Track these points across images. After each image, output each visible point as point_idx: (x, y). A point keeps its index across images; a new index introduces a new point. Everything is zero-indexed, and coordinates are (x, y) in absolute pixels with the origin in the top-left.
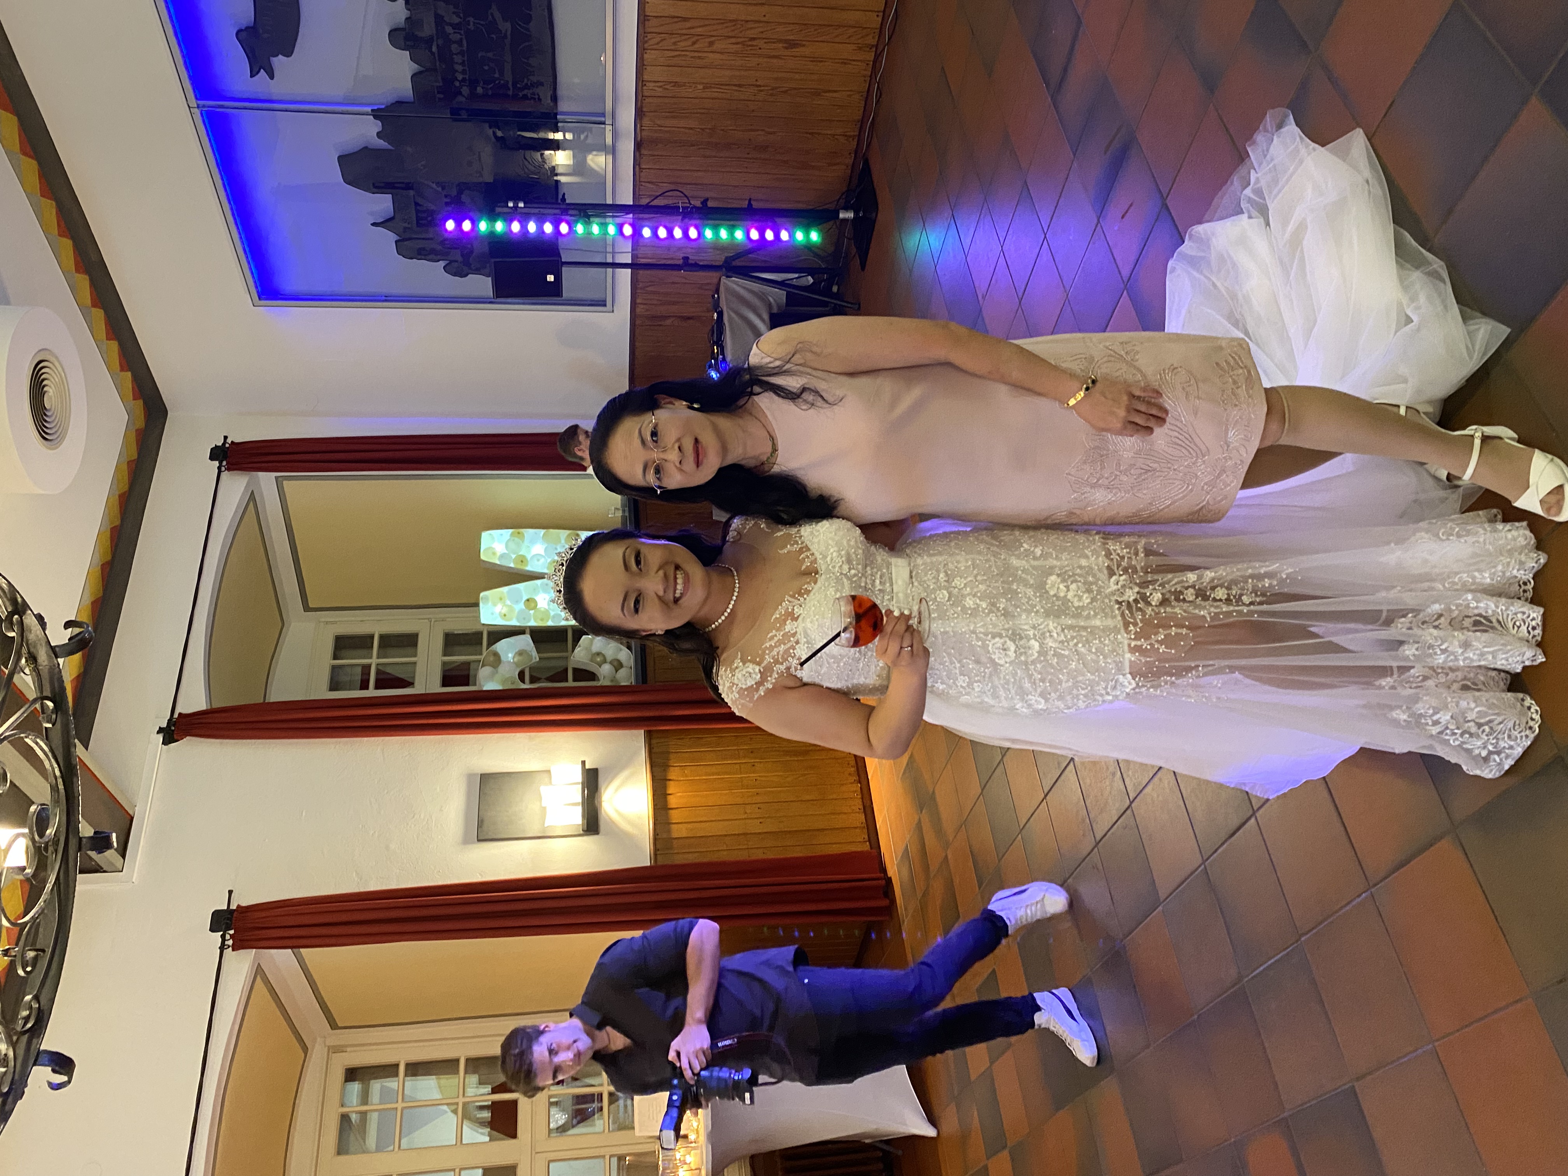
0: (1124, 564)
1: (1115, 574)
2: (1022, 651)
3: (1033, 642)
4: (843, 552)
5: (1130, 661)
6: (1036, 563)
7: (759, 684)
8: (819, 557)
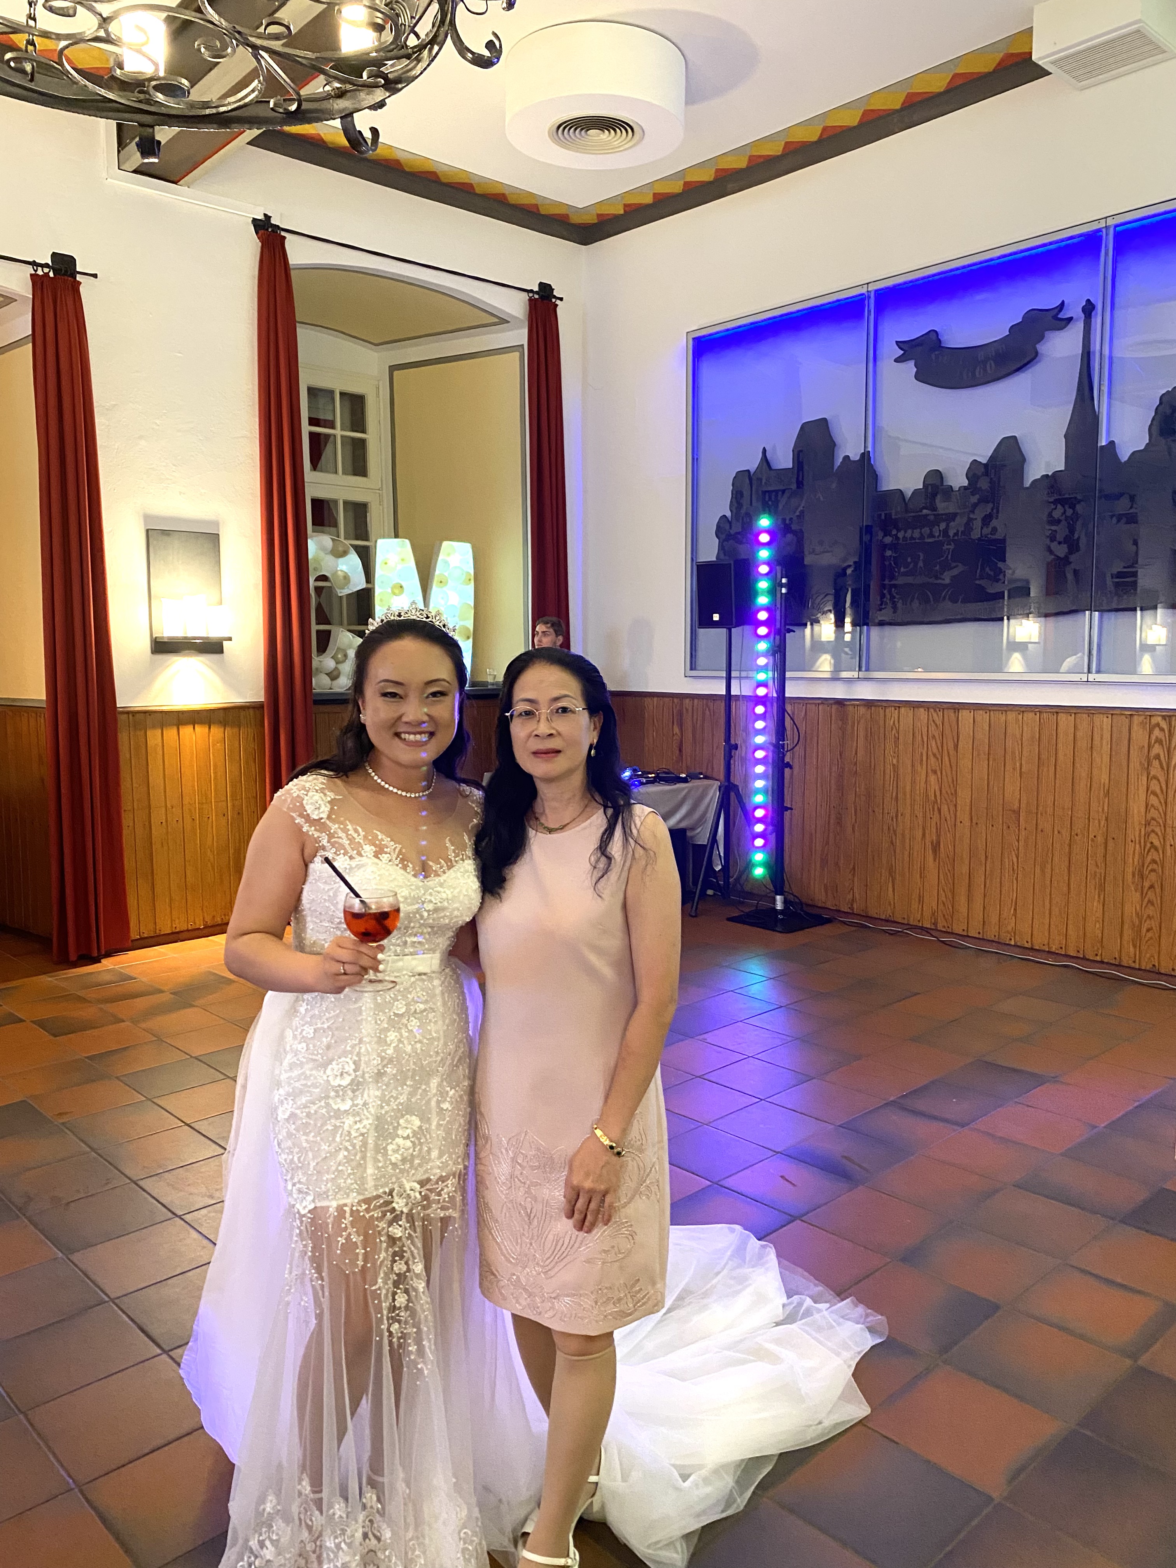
0: (433, 1197)
1: (421, 1187)
2: (340, 1092)
3: (349, 1103)
4: (446, 904)
5: (328, 1207)
6: (433, 1103)
7: (307, 818)
8: (442, 879)
